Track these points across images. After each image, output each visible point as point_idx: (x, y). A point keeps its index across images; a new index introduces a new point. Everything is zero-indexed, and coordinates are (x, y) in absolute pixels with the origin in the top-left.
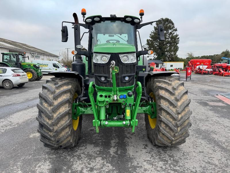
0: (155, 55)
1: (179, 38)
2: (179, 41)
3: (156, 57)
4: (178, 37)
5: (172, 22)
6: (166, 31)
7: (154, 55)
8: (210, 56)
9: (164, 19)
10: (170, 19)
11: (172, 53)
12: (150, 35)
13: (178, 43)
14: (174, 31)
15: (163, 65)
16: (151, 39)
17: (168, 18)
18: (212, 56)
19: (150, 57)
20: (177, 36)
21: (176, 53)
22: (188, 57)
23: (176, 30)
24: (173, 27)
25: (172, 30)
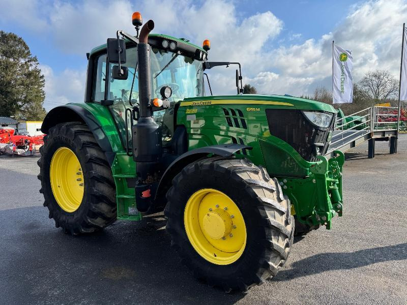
1: (43, 76)
4: (41, 75)
6: (13, 59)
11: (34, 104)
13: (43, 86)
23: (35, 60)
25: (27, 60)
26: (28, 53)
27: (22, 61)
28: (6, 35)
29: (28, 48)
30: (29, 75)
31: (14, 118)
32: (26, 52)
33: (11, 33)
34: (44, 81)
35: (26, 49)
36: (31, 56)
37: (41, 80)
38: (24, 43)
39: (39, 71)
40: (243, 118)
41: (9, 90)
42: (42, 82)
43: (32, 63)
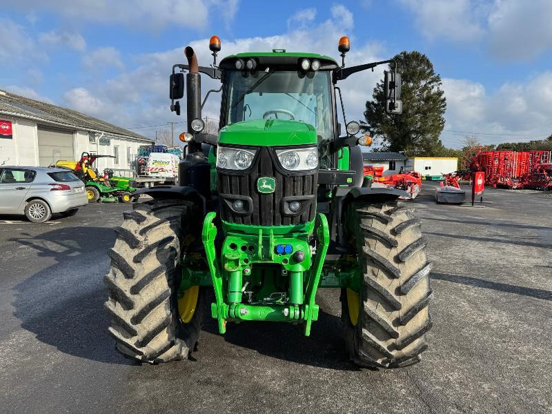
0: (387, 141)
1: (445, 99)
2: (446, 107)
3: (389, 145)
4: (442, 97)
6: (413, 82)
7: (385, 140)
8: (519, 144)
9: (408, 53)
10: (422, 54)
11: (429, 136)
12: (375, 90)
13: (443, 112)
14: (432, 82)
15: (405, 164)
16: (376, 102)
17: (418, 52)
18: (525, 144)
19: (373, 145)
20: (440, 94)
21: (437, 136)
22: (466, 146)
23: (438, 79)
24: (430, 73)
25: (428, 81)
26: (431, 73)
27: (423, 83)
28: (408, 55)
29: (432, 67)
30: (427, 100)
31: (403, 154)
32: (429, 71)
33: (414, 52)
34: (445, 105)
35: (429, 68)
36: (433, 76)
37: (442, 104)
38: (428, 61)
41: (403, 121)
42: (443, 106)
43: (432, 84)
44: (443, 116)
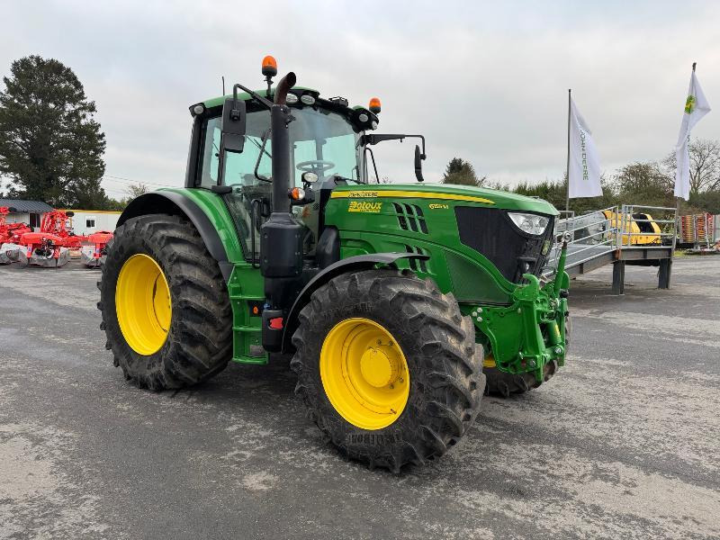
0: (19, 184)
1: (103, 135)
2: (106, 145)
3: (23, 189)
4: (100, 132)
5: (75, 78)
6: (55, 103)
7: (15, 182)
9: (44, 60)
10: (66, 65)
11: (85, 181)
13: (101, 151)
14: (84, 108)
17: (60, 61)
20: (95, 126)
21: (97, 182)
22: (133, 197)
23: (92, 108)
24: (79, 96)
25: (77, 106)
26: (81, 96)
27: (69, 107)
28: (44, 62)
29: (81, 87)
30: (80, 132)
32: (77, 93)
33: (53, 60)
34: (105, 142)
35: (77, 88)
36: (84, 101)
37: (100, 141)
39: (97, 127)
40: (423, 218)
42: (102, 144)
44: (102, 157)
